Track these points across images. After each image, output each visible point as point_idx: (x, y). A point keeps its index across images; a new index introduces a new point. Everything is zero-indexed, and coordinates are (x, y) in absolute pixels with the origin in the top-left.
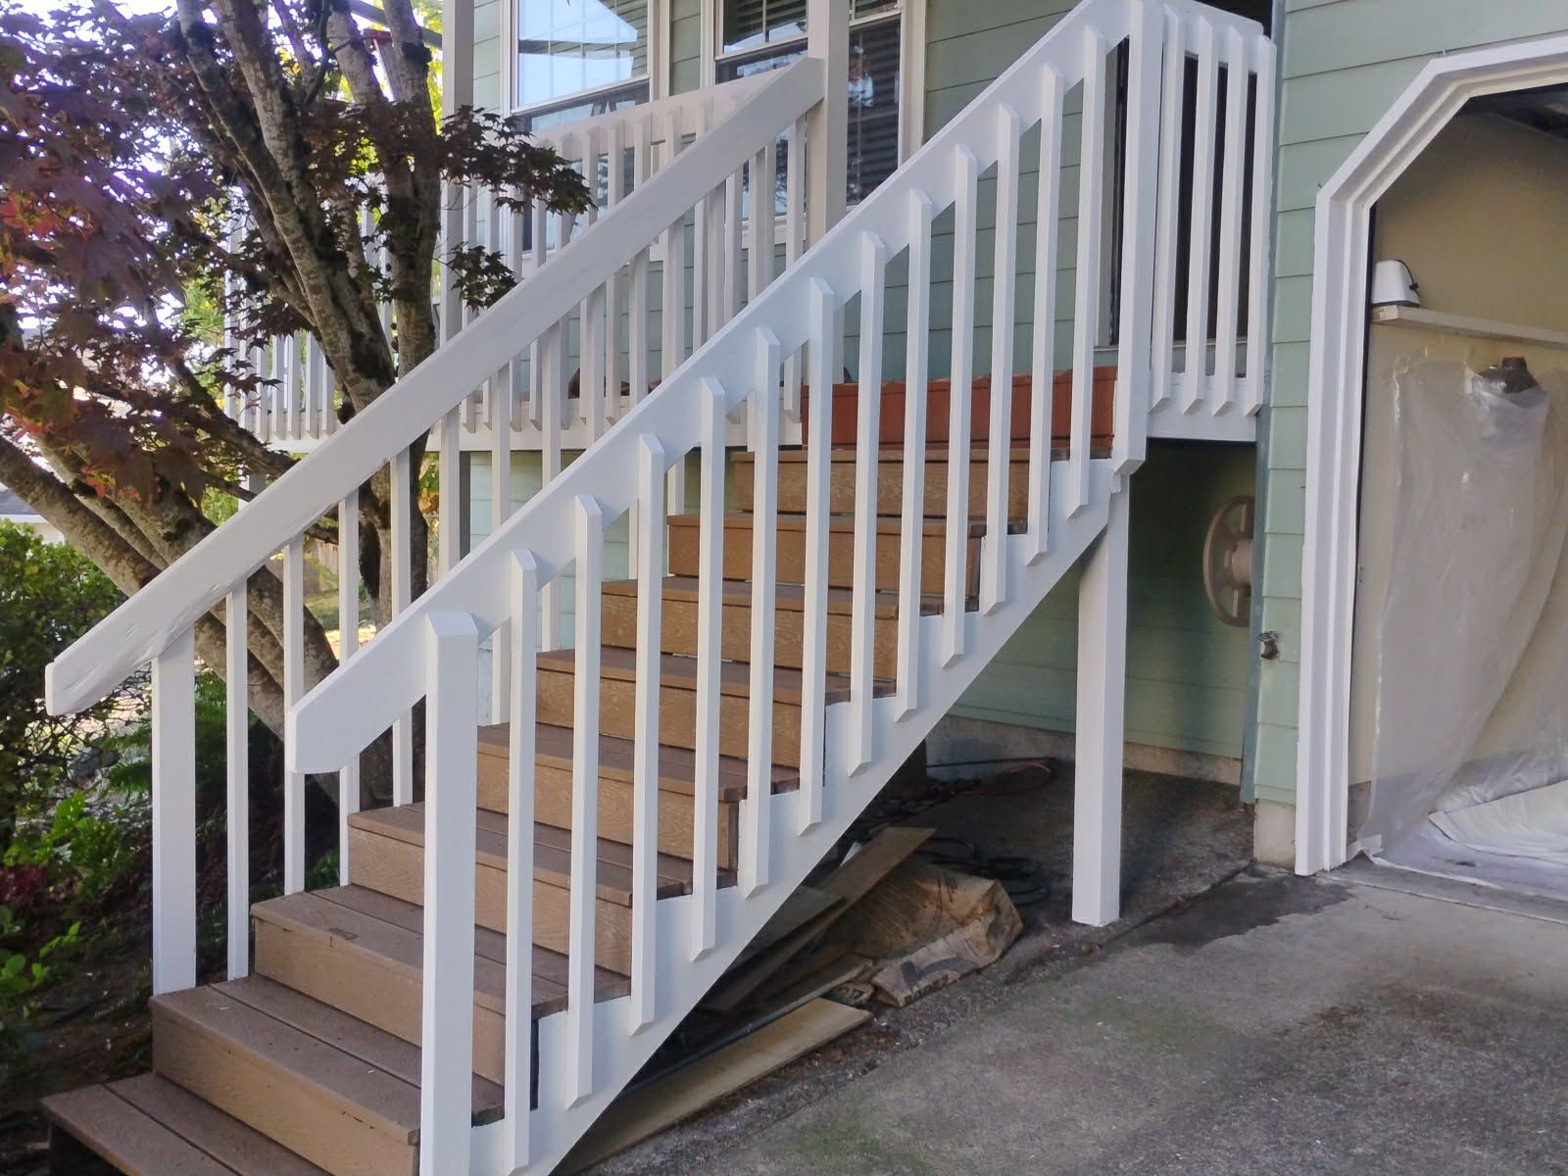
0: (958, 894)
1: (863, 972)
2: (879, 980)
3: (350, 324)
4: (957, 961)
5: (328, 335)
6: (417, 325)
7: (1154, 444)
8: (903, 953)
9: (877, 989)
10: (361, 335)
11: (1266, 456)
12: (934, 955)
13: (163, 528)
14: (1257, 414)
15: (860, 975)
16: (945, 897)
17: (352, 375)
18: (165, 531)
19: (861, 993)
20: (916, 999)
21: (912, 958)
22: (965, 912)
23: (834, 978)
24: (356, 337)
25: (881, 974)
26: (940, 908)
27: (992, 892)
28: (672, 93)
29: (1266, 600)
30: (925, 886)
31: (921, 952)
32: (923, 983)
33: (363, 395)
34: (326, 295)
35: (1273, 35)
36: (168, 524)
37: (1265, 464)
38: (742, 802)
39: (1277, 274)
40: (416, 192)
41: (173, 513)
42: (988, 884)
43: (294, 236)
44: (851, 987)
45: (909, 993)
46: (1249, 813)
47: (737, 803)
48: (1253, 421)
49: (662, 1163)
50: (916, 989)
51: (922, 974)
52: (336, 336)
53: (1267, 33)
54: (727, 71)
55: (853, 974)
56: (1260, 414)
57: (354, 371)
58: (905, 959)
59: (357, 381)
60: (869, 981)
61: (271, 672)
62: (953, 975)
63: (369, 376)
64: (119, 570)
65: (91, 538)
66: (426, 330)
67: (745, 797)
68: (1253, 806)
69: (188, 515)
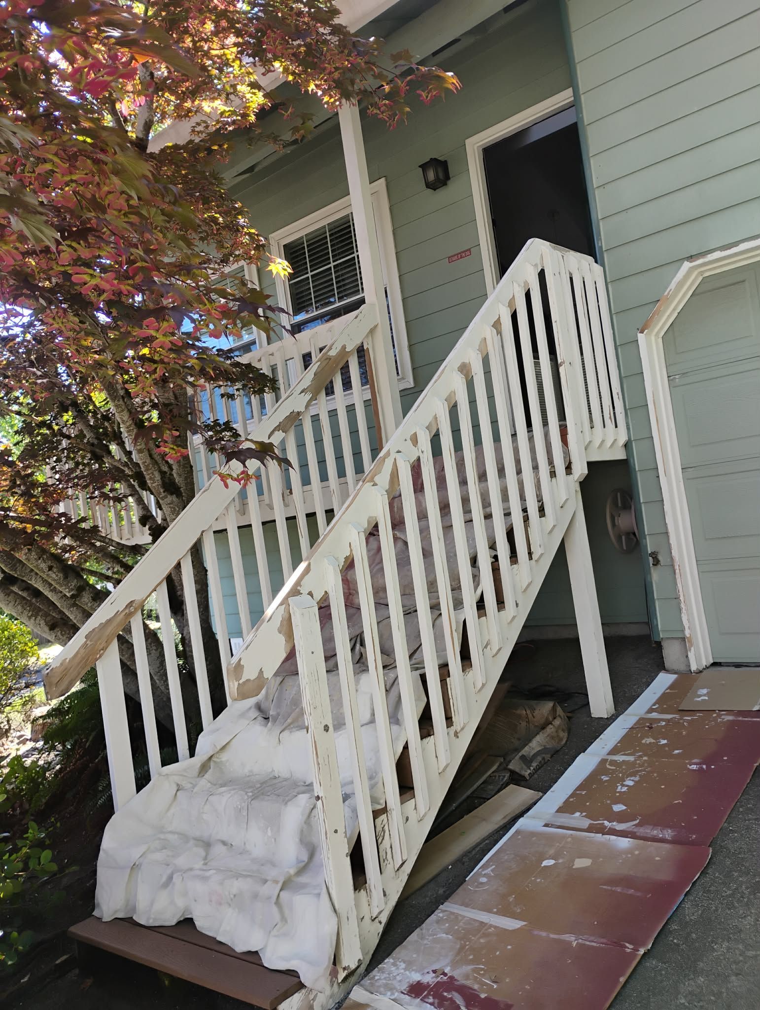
0: (536, 712)
1: (500, 765)
2: (511, 766)
3: (159, 467)
4: (544, 750)
5: (149, 474)
6: (184, 467)
7: (590, 464)
8: (517, 750)
9: (512, 772)
10: (165, 473)
11: (634, 465)
12: (533, 749)
13: (69, 592)
14: (625, 446)
15: (499, 767)
16: (530, 716)
17: (163, 494)
18: (71, 594)
19: (504, 776)
20: (534, 774)
21: (523, 752)
22: (542, 721)
23: (486, 771)
24: (163, 473)
25: (511, 764)
26: (528, 722)
27: (554, 707)
28: (269, 344)
29: (647, 537)
30: (518, 712)
31: (526, 748)
32: (534, 764)
33: (169, 504)
34: (146, 453)
35: (599, 261)
36: (72, 590)
37: (635, 469)
38: (448, 679)
39: (623, 375)
40: (176, 397)
41: (74, 583)
42: (550, 704)
43: (128, 424)
44: (497, 774)
45: (529, 771)
46: (659, 646)
47: (446, 680)
48: (624, 449)
49: (444, 892)
50: (532, 768)
51: (531, 761)
52: (153, 474)
53: (596, 262)
54: (296, 329)
55: (494, 768)
56: (627, 446)
57: (164, 492)
58: (520, 754)
59: (166, 497)
60: (506, 769)
61: (128, 663)
62: (548, 757)
63: (172, 494)
64: (37, 622)
65: (19, 607)
66: (189, 469)
67: (449, 677)
68: (660, 642)
69: (82, 583)
